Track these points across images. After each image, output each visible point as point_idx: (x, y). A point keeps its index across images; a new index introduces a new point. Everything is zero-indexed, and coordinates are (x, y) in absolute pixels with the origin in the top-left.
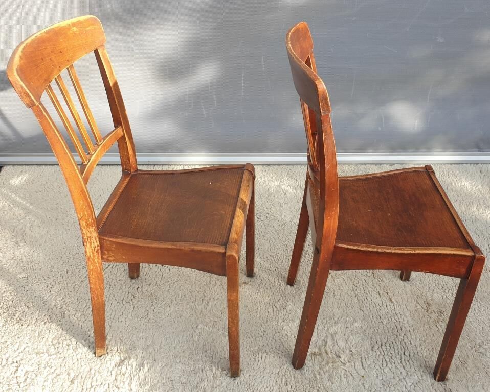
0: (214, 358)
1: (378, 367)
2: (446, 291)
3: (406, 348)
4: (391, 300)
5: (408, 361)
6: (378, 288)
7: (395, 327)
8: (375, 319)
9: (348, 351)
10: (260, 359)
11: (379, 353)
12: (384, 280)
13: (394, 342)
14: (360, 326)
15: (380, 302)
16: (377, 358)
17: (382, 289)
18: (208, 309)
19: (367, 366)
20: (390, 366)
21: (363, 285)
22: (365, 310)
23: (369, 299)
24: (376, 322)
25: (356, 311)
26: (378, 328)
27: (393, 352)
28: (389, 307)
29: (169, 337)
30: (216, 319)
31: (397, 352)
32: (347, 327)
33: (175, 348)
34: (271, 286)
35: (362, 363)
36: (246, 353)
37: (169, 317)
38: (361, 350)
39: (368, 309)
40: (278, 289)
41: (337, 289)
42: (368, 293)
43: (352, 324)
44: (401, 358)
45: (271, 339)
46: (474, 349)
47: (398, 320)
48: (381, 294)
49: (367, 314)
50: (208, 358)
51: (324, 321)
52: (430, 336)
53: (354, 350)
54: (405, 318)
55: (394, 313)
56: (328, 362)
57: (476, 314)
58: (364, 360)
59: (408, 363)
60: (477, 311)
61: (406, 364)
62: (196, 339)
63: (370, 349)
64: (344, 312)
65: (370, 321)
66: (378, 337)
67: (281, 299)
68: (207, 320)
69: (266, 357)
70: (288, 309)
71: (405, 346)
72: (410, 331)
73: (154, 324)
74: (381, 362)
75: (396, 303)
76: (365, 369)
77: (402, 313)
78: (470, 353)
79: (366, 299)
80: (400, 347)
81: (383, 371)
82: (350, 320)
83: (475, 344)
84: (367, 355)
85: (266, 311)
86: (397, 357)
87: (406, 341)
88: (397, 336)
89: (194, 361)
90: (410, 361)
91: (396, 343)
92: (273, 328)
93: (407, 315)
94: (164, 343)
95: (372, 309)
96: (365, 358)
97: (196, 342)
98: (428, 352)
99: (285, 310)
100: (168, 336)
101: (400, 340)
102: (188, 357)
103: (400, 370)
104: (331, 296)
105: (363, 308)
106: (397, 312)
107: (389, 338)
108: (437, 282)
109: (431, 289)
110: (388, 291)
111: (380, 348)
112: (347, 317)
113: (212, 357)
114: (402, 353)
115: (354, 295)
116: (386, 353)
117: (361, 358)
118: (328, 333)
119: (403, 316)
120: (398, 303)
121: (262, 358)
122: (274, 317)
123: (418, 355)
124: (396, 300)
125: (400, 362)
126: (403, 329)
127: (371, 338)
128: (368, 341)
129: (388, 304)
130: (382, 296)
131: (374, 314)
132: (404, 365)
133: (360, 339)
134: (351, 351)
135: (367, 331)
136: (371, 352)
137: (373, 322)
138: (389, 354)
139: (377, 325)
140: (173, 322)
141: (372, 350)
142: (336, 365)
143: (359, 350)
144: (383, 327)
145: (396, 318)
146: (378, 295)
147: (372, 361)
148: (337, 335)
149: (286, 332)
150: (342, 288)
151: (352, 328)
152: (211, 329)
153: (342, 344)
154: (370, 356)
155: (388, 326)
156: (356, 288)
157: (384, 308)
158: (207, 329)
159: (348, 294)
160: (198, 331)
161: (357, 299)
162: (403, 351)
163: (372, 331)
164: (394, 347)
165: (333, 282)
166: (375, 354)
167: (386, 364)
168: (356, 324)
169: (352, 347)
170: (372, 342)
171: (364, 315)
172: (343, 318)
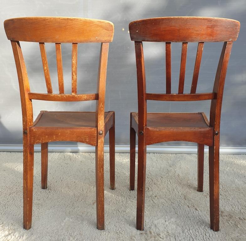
2: (234, 207)
3: (207, 232)
4: (196, 209)
5: (208, 239)
6: (188, 204)
7: (199, 222)
9: (165, 233)
10: (104, 234)
11: (187, 234)
12: (192, 200)
13: (198, 229)
14: (175, 221)
15: (189, 210)
16: (186, 236)
17: (190, 204)
18: (74, 211)
21: (178, 202)
22: (178, 213)
23: (182, 209)
24: (186, 219)
25: (173, 214)
26: (187, 222)
27: (197, 233)
28: (195, 213)
30: (78, 216)
31: (200, 233)
32: (166, 221)
34: (117, 202)
35: (175, 239)
36: (95, 232)
37: (47, 215)
38: (175, 232)
39: (181, 213)
40: (121, 203)
41: (161, 204)
42: (181, 206)
44: (203, 237)
45: (113, 226)
47: (201, 219)
48: (190, 207)
49: (180, 215)
50: (69, 234)
51: (151, 218)
53: (170, 232)
54: (206, 218)
55: (199, 215)
56: (151, 237)
58: (177, 237)
62: (63, 224)
64: (164, 214)
65: (182, 219)
66: (187, 226)
67: (123, 207)
69: (108, 234)
70: (127, 212)
74: (189, 239)
77: (204, 216)
79: (179, 209)
80: (202, 231)
82: (168, 218)
84: (179, 235)
86: (201, 236)
87: (207, 229)
88: (200, 226)
89: (59, 235)
90: (210, 239)
91: (200, 229)
95: (183, 213)
96: (178, 236)
97: (62, 226)
98: (223, 235)
99: (125, 212)
100: (44, 223)
101: (203, 228)
102: (55, 233)
106: (201, 215)
107: (195, 226)
108: (227, 203)
109: (223, 205)
111: (188, 231)
112: (166, 216)
115: (172, 207)
116: (193, 234)
117: (175, 236)
121: (105, 234)
122: (117, 216)
124: (200, 210)
125: (202, 239)
127: (182, 227)
128: (180, 228)
129: (194, 211)
131: (185, 216)
133: (174, 227)
134: (168, 233)
135: (180, 223)
136: (182, 233)
137: (184, 219)
138: (195, 234)
140: (49, 217)
141: (183, 233)
142: (157, 239)
143: (173, 232)
145: (200, 217)
146: (188, 207)
147: (183, 238)
149: (124, 223)
150: (164, 204)
151: (169, 221)
152: (74, 220)
153: (161, 229)
154: (181, 235)
155: (194, 221)
156: (173, 204)
157: (192, 213)
158: (71, 220)
159: (167, 206)
160: (65, 221)
161: (174, 208)
162: (205, 233)
163: (183, 223)
164: (198, 231)
165: (158, 200)
166: (185, 234)
167: (192, 239)
168: (172, 219)
169: (168, 230)
170: (183, 229)
171: (178, 216)
172: (163, 217)
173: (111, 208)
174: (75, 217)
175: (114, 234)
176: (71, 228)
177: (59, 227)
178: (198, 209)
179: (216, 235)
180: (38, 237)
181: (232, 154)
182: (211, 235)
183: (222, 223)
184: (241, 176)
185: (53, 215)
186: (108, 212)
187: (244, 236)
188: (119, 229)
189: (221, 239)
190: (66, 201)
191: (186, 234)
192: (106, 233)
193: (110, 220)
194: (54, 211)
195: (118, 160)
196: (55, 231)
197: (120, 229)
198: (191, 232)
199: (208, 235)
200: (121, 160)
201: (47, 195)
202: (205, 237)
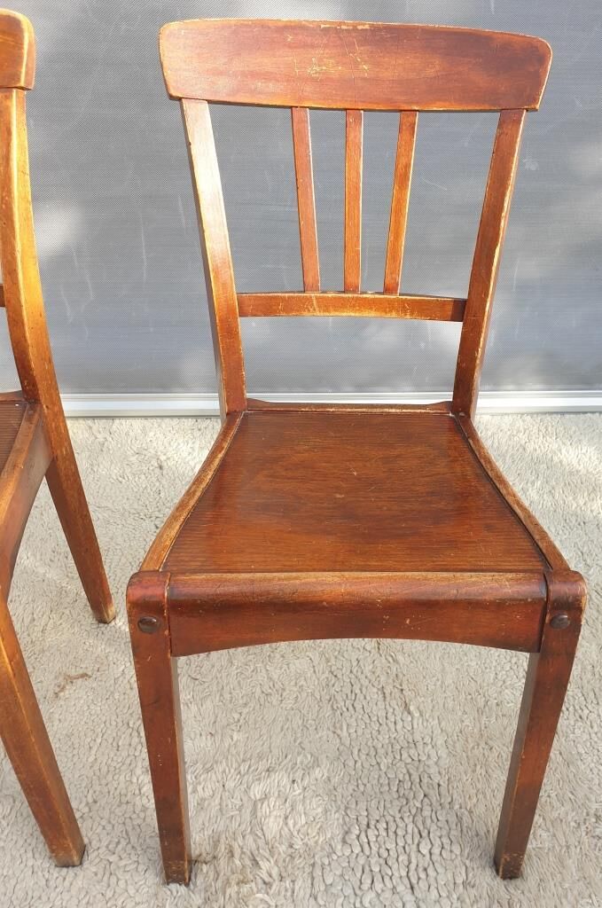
1: (349, 891)
4: (407, 707)
5: (425, 870)
6: (383, 678)
7: (407, 777)
8: (364, 757)
9: (283, 848)
11: (357, 850)
12: (400, 658)
14: (326, 775)
16: (352, 863)
17: (391, 681)
19: (323, 888)
20: (378, 886)
21: (351, 672)
22: (344, 734)
23: (358, 707)
24: (367, 765)
25: (324, 736)
26: (365, 781)
27: (391, 846)
28: (399, 727)
31: (401, 844)
32: (294, 781)
35: (313, 878)
38: (316, 842)
39: (352, 731)
41: (293, 683)
42: (358, 691)
43: (307, 770)
44: (410, 863)
46: (583, 828)
47: (416, 759)
48: (387, 695)
49: (348, 743)
51: (243, 768)
52: (485, 797)
53: (298, 845)
54: (433, 752)
55: (411, 741)
57: (593, 735)
58: (318, 872)
59: (423, 875)
60: (596, 729)
61: (419, 878)
63: (340, 836)
64: (295, 741)
65: (351, 763)
66: (362, 805)
71: (421, 828)
72: (439, 785)
74: (359, 875)
75: (417, 715)
76: (316, 899)
77: (427, 740)
78: (573, 841)
79: (351, 708)
80: (410, 831)
81: (361, 902)
82: (306, 762)
83: (588, 815)
84: (329, 854)
85: (115, 744)
87: (427, 812)
88: (408, 801)
90: (431, 871)
91: (402, 818)
92: (118, 791)
93: (439, 743)
95: (360, 732)
101: (414, 811)
103: (401, 899)
104: (275, 702)
105: (341, 730)
106: (418, 737)
107: (389, 806)
109: (499, 677)
110: (405, 687)
112: (299, 754)
114: (414, 847)
115: (328, 697)
116: (375, 849)
117: (313, 865)
118: (245, 799)
119: (430, 746)
120: (421, 715)
122: (128, 762)
123: (451, 851)
124: (418, 708)
126: (425, 780)
127: (346, 808)
128: (337, 815)
129: (398, 718)
130: (388, 699)
131: (363, 744)
132: (414, 881)
133: (320, 810)
135: (340, 790)
136: (339, 847)
137: (359, 764)
138: (383, 851)
139: (366, 771)
141: (344, 841)
142: (245, 889)
143: (311, 843)
144: (380, 776)
145: (412, 752)
146: (381, 696)
148: (266, 803)
150: (303, 682)
151: (306, 782)
153: (272, 826)
154: (335, 857)
155: (391, 775)
156: (334, 679)
157: (389, 730)
159: (313, 695)
161: (332, 706)
162: (416, 842)
163: (351, 788)
164: (395, 832)
165: (285, 667)
166: (348, 852)
167: (370, 882)
168: (317, 772)
169: (295, 833)
170: (347, 819)
171: (341, 748)
172: (289, 757)
173: (114, 717)
175: (96, 874)
178: (412, 708)
179: (453, 848)
181: (557, 413)
182: (436, 851)
183: (484, 773)
184: (573, 519)
186: (99, 741)
187: (545, 835)
188: (118, 843)
189: (468, 862)
191: (352, 852)
193: (98, 788)
195: (185, 454)
197: (123, 843)
198: (373, 839)
199: (425, 851)
200: (195, 454)
202: (413, 866)
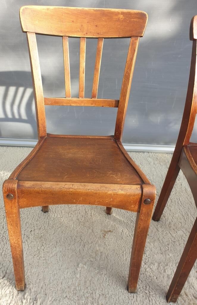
0: (94, 294)
18: (85, 250)
29: (57, 274)
30: (92, 259)
33: (62, 284)
37: (55, 256)
50: (89, 295)
62: (78, 276)
68: (85, 260)
69: (137, 296)
73: (44, 261)
89: (78, 297)
94: (52, 278)
97: (78, 279)
100: (55, 272)
113: (92, 293)
121: (134, 297)
140: (59, 260)
152: (89, 268)
158: (86, 267)
160: (79, 269)
174: (88, 260)
176: (89, 281)
177: (75, 281)
180: (54, 300)
185: (62, 256)
190: (71, 231)
192: (133, 295)
194: (61, 250)
196: (72, 289)
201: (47, 220)
